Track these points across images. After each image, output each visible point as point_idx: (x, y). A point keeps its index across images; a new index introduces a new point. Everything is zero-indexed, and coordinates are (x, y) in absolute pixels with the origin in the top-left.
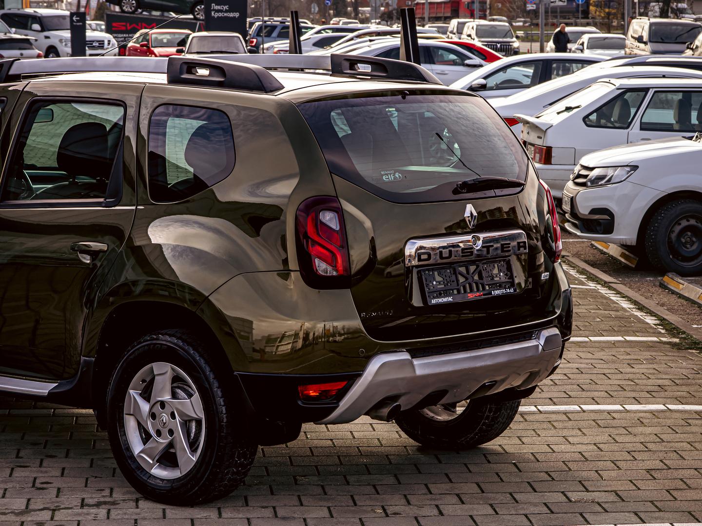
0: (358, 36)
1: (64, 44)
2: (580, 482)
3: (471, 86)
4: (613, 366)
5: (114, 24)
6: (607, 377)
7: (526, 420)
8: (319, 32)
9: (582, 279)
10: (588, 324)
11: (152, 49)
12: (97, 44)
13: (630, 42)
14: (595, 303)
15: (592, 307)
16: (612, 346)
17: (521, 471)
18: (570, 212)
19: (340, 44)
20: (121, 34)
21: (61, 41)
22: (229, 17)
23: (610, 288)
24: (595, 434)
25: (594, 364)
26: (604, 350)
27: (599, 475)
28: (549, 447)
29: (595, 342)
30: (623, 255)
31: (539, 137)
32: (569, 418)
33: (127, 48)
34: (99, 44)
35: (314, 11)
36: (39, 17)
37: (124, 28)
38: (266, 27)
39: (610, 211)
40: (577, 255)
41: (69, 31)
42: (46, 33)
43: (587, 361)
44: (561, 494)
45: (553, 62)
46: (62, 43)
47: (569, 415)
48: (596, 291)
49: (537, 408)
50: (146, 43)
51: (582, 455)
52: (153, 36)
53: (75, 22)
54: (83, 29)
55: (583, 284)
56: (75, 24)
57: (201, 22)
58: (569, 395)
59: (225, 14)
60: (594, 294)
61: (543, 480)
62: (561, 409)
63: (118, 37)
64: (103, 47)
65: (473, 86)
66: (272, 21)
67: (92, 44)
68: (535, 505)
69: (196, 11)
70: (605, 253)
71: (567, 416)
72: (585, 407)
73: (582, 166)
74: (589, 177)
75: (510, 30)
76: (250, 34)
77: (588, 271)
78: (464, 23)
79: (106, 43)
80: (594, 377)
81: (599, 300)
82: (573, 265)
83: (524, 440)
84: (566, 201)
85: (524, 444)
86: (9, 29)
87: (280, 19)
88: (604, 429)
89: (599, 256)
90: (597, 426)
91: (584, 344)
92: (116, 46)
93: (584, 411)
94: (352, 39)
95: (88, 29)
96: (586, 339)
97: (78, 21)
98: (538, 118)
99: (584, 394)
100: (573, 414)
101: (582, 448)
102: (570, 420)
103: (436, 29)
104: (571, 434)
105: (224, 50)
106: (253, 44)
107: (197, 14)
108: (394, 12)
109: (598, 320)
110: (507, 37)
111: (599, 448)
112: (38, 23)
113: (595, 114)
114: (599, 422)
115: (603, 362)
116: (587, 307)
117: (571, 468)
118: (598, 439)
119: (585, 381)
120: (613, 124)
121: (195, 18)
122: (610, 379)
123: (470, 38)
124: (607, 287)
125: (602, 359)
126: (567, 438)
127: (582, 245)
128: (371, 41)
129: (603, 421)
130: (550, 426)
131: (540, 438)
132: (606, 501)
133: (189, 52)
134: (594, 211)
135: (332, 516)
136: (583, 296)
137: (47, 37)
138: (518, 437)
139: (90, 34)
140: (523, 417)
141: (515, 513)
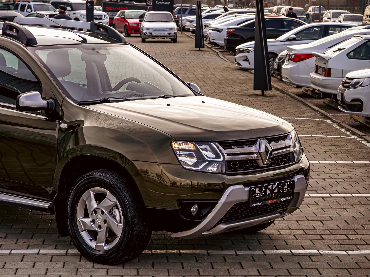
0: (229, 14)
1: (82, 17)
2: (354, 230)
3: (288, 38)
4: (366, 175)
5: (107, 7)
6: (364, 180)
7: (325, 201)
8: (209, 12)
9: (348, 134)
10: (352, 155)
11: (127, 19)
12: (99, 17)
13: (365, 17)
14: (355, 145)
15: (353, 147)
16: (365, 166)
17: (324, 225)
18: (341, 101)
19: (220, 18)
20: (110, 12)
21: (81, 15)
22: (165, 4)
23: (362, 138)
24: (360, 207)
25: (357, 174)
26: (361, 168)
27: (363, 227)
28: (337, 213)
29: (356, 164)
30: (367, 122)
31: (325, 64)
32: (346, 200)
33: (114, 19)
34: (100, 17)
35: (205, 2)
36: (70, 4)
37: (111, 9)
38: (183, 9)
39: (361, 100)
40: (344, 122)
41: (86, 11)
42: (74, 12)
43: (353, 173)
44: (345, 236)
45: (330, 27)
46: (82, 16)
47: (346, 198)
48: (355, 139)
49: (330, 195)
50: (123, 17)
51: (354, 217)
52: (127, 13)
53: (88, 6)
54: (92, 9)
55: (348, 136)
56: (88, 7)
57: (150, 6)
58: (345, 189)
59: (163, 3)
60: (354, 141)
61: (336, 229)
62: (342, 196)
63: (109, 14)
64: (102, 18)
65: (289, 39)
66: (185, 6)
67: (96, 17)
68: (333, 241)
69: (148, 1)
70: (358, 121)
71: (345, 199)
72: (354, 195)
73: (347, 78)
74: (351, 83)
75: (304, 11)
76: (174, 13)
77: (350, 130)
78: (281, 8)
79: (103, 16)
80: (357, 181)
81: (357, 144)
82: (343, 127)
83: (325, 210)
84: (339, 95)
85: (325, 212)
86: (56, 9)
87: (189, 5)
88: (364, 205)
89: (354, 123)
90: (360, 204)
91: (351, 165)
92: (108, 18)
93: (353, 197)
94: (226, 15)
95: (95, 10)
96: (352, 162)
97: (90, 6)
98: (324, 54)
99: (353, 188)
100: (348, 198)
101: (354, 214)
102: (347, 201)
103: (268, 11)
104: (348, 207)
105: (162, 20)
106: (176, 18)
107: (148, 3)
108: (245, 2)
109: (357, 153)
110: (302, 15)
111: (362, 214)
112: (70, 7)
113: (353, 52)
114: (361, 202)
115: (361, 173)
116: (351, 147)
117: (349, 223)
118: (361, 210)
119: (353, 182)
120: (362, 57)
121: (147, 5)
122: (365, 181)
123: (284, 15)
124: (360, 138)
125: (360, 172)
126: (346, 209)
127: (346, 117)
128: (236, 16)
129: (363, 201)
130: (337, 204)
131: (332, 209)
132: (367, 239)
133: (145, 21)
134: (353, 100)
135: (234, 245)
136: (349, 142)
137: (74, 14)
138: (322, 209)
139: (95, 12)
140: (323, 199)
141: (323, 244)
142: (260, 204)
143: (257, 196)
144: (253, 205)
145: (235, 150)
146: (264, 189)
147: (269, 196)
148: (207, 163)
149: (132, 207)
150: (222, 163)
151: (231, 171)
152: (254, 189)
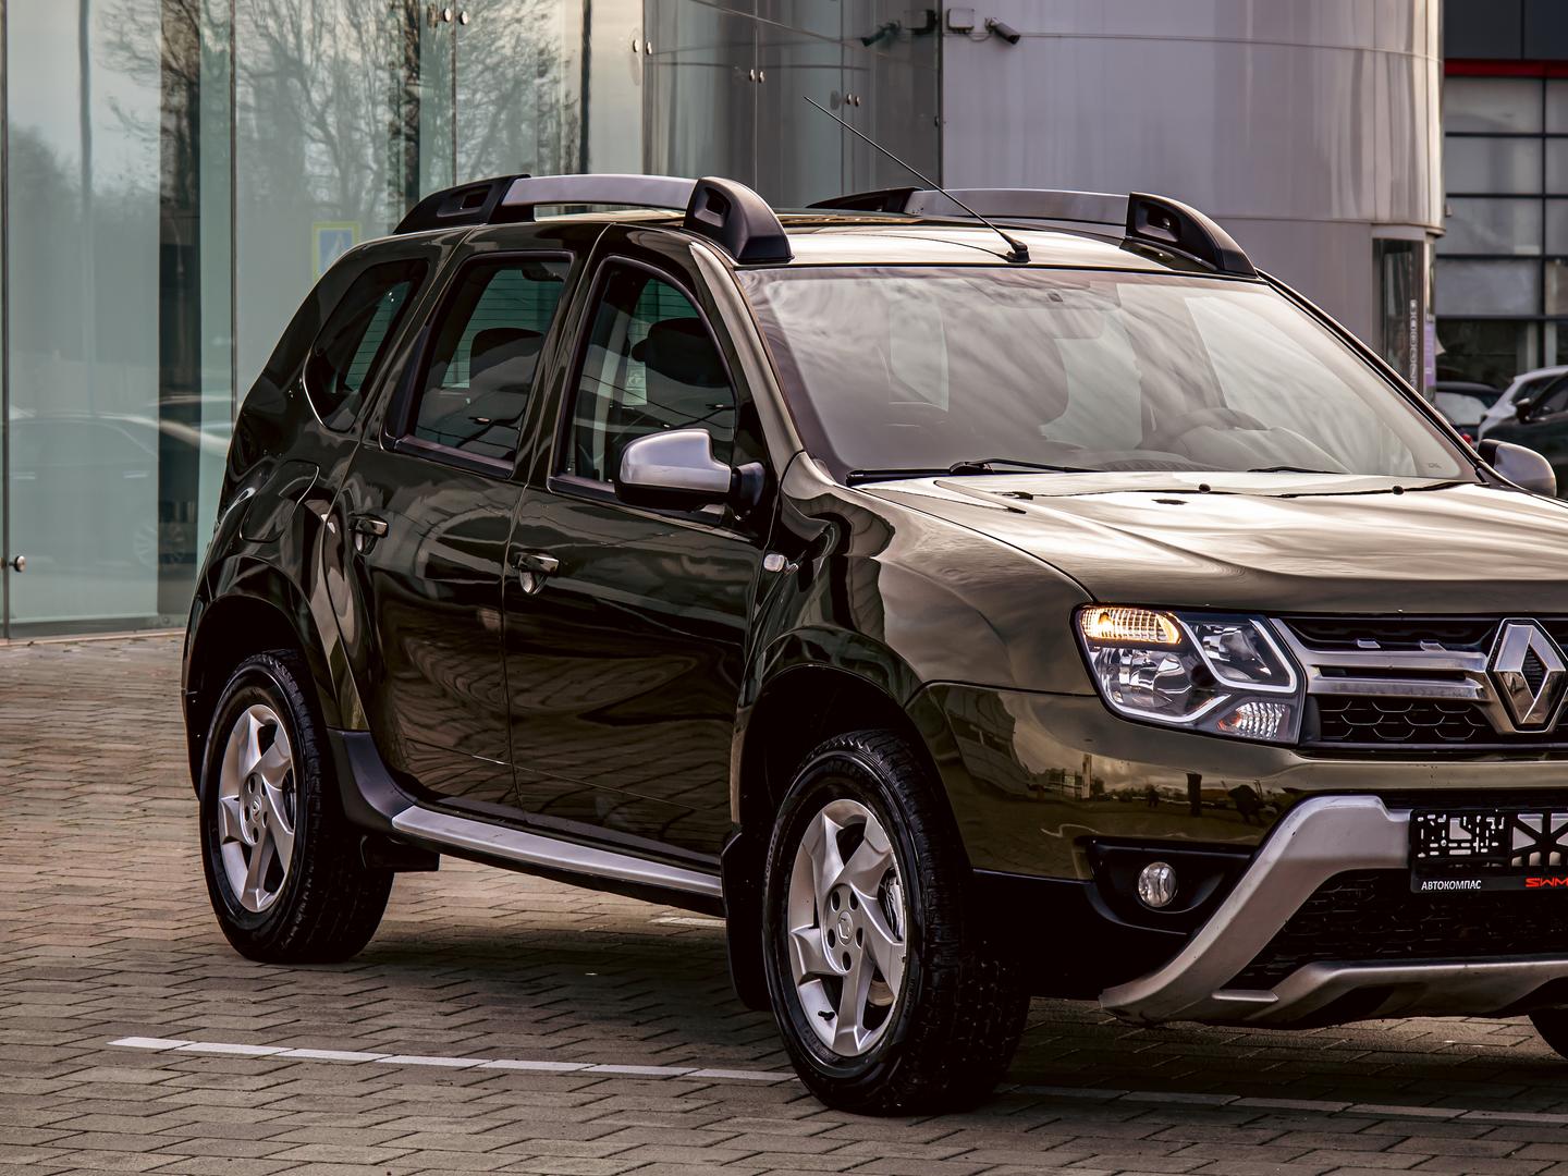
142: (1475, 885)
143: (1452, 852)
144: (1427, 886)
145: (1369, 655)
146: (1497, 824)
147: (1525, 860)
148: (1222, 699)
149: (929, 871)
150: (1294, 702)
151: (1340, 737)
152: (1440, 821)
